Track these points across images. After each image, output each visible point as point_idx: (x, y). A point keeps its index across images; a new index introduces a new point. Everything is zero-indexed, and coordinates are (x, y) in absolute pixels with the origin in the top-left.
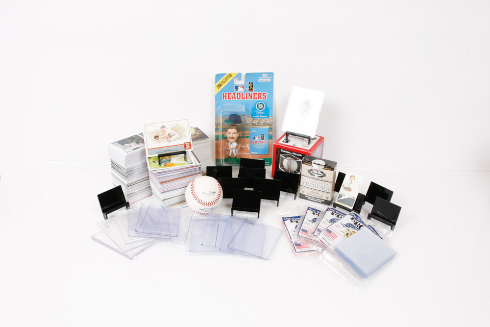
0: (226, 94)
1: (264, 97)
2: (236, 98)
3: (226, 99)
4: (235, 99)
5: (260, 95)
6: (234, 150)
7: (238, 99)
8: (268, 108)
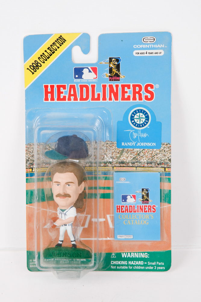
0: (52, 87)
1: (149, 96)
2: (79, 97)
3: (52, 99)
4: (76, 99)
5: (137, 89)
6: (69, 229)
7: (82, 99)
8: (160, 124)
